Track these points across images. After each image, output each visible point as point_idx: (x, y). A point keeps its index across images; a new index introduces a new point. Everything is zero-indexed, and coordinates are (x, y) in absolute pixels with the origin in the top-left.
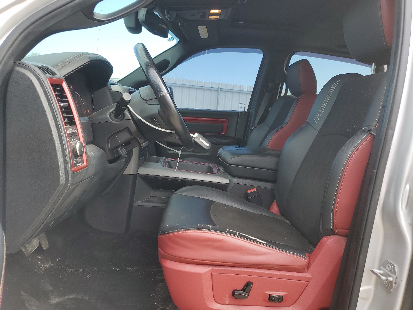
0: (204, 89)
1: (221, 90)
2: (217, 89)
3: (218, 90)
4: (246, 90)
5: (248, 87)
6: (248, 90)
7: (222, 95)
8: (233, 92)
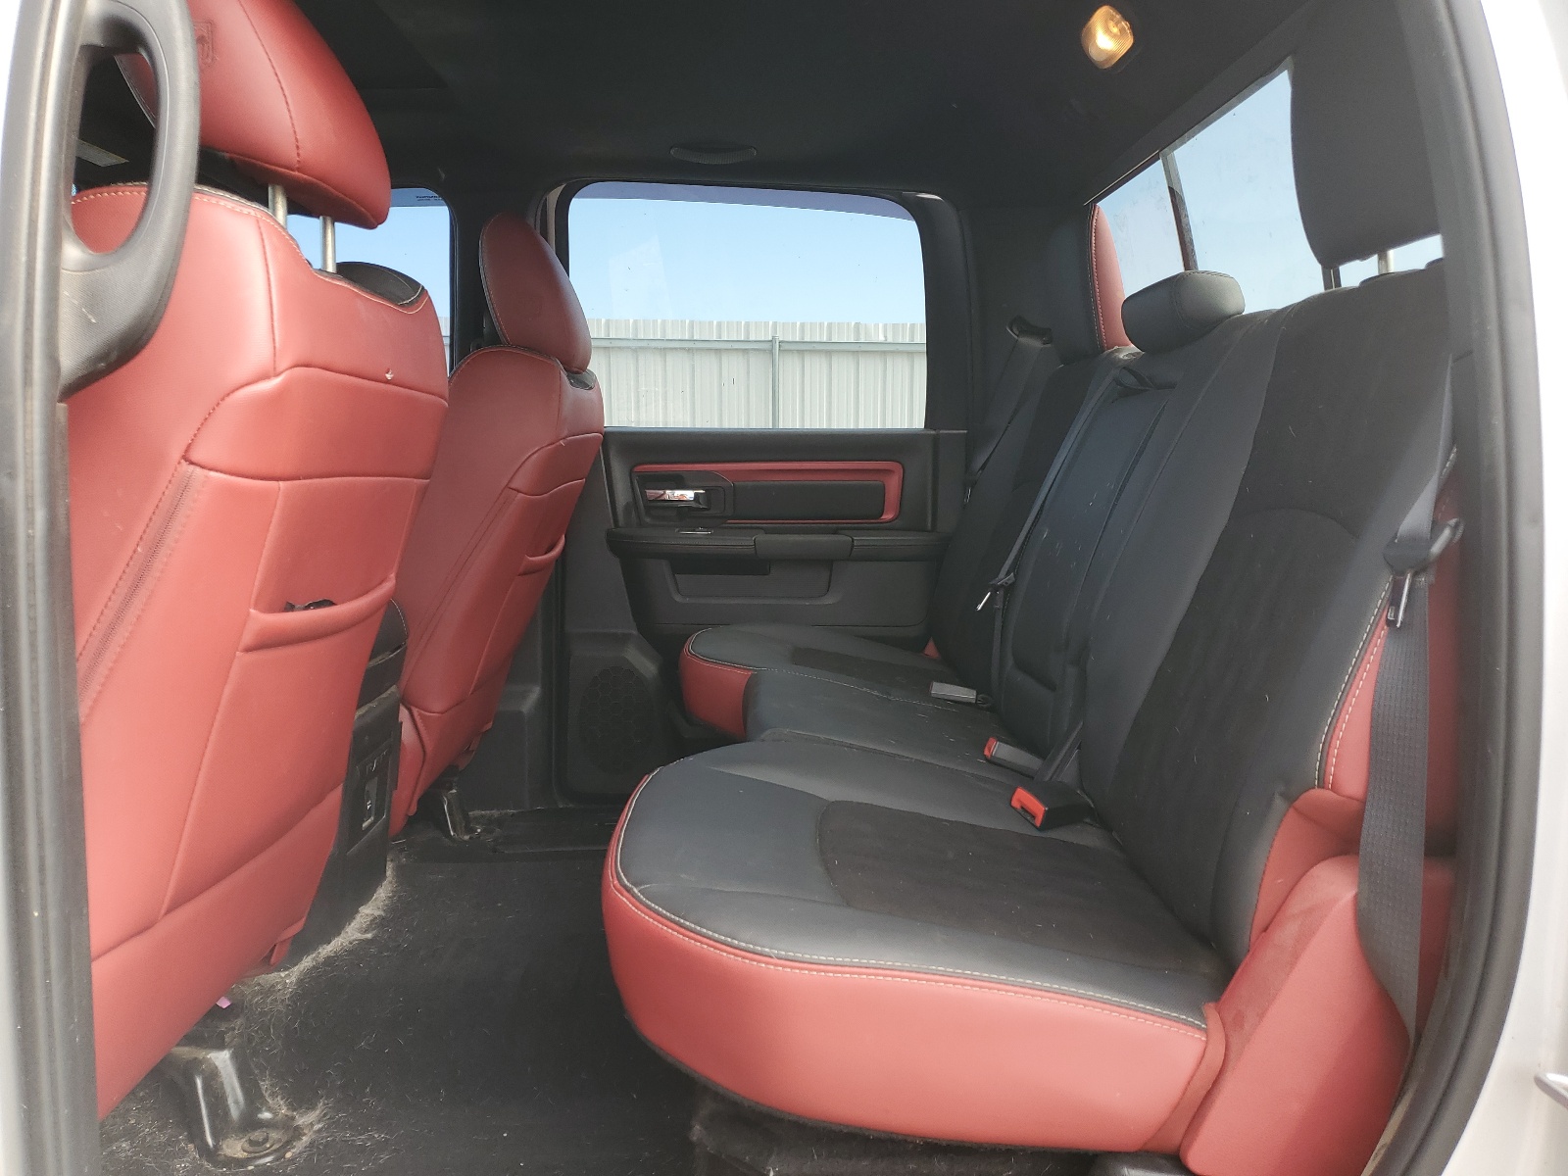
0: (718, 349)
1: (785, 347)
2: (767, 346)
3: (771, 352)
4: (881, 339)
5: (885, 326)
6: (886, 337)
7: (789, 367)
8: (828, 350)
